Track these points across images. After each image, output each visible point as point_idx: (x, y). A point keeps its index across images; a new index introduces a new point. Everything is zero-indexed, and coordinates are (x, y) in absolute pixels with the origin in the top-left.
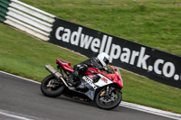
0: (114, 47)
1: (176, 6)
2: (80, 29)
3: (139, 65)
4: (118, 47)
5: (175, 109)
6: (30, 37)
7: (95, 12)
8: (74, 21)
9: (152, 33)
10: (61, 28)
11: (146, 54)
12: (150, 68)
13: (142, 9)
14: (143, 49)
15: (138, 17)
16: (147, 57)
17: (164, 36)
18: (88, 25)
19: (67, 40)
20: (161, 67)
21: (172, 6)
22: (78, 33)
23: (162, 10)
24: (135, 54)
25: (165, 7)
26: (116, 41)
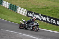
0: (41, 17)
2: (33, 13)
3: (47, 21)
4: (42, 17)
5: (56, 30)
11: (49, 18)
13: (47, 8)
15: (46, 10)
17: (53, 14)
18: (35, 12)
21: (54, 7)
22: (33, 14)
23: (52, 8)
24: (46, 18)
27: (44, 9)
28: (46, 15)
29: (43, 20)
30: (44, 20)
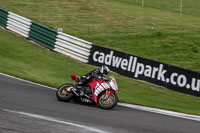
0: (139, 65)
1: (185, 31)
2: (112, 52)
3: (159, 78)
4: (142, 65)
6: (73, 60)
7: (123, 39)
8: (106, 46)
9: (167, 53)
10: (97, 53)
11: (164, 69)
12: (168, 80)
13: (159, 35)
14: (161, 66)
15: (156, 41)
16: (165, 71)
17: (177, 55)
18: (118, 49)
19: (102, 62)
20: (175, 79)
21: (182, 31)
22: (110, 56)
23: (174, 35)
24: (155, 69)
25: (177, 32)
26: (140, 60)
27: (148, 40)
28: (155, 58)
29: (146, 75)
30: (149, 75)
